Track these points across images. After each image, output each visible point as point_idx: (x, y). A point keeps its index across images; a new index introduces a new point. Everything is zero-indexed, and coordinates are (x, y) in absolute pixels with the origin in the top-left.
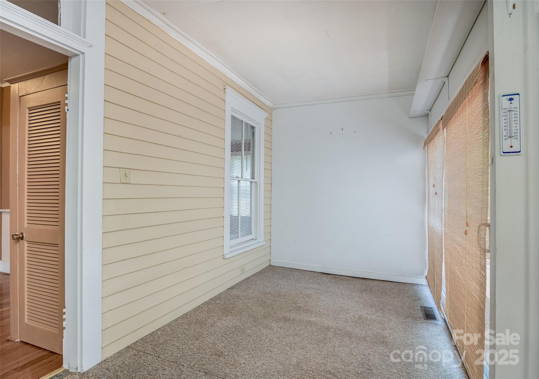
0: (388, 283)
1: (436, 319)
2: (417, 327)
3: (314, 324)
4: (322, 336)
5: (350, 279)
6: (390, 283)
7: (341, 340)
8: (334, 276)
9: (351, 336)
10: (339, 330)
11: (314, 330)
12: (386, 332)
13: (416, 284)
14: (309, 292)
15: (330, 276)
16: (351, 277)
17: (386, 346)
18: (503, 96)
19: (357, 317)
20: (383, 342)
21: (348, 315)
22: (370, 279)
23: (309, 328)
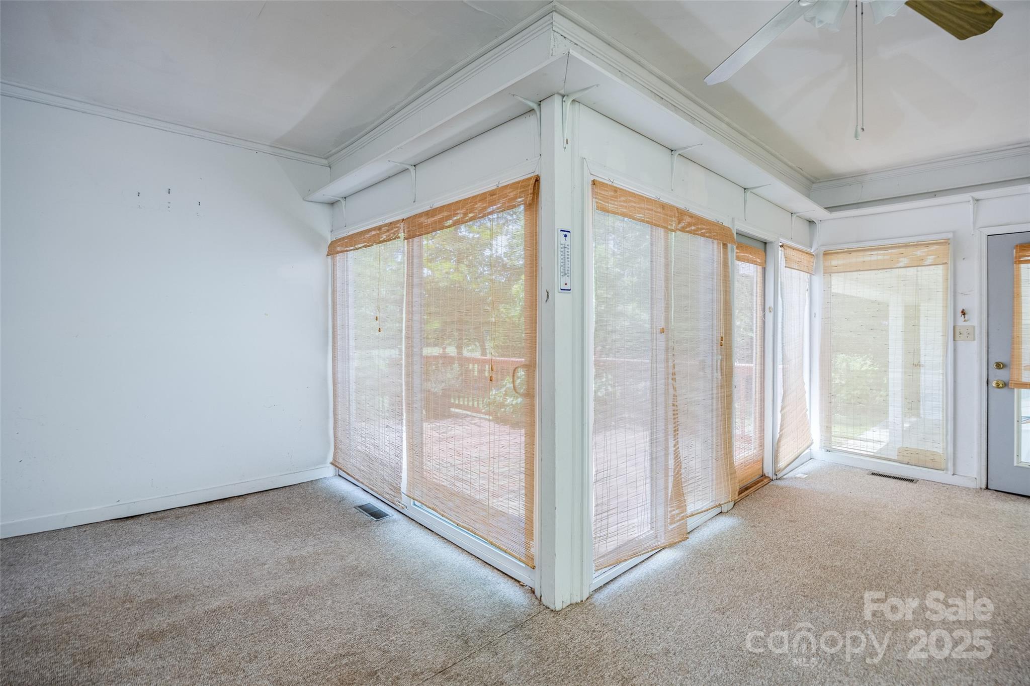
0: (271, 493)
1: (388, 515)
2: (378, 534)
3: (229, 610)
4: (265, 619)
5: (195, 509)
6: (275, 492)
7: (302, 606)
8: (152, 516)
9: (310, 592)
10: (283, 594)
11: (241, 619)
12: (349, 561)
13: (316, 480)
14: (133, 565)
15: (143, 519)
16: (193, 506)
17: (369, 575)
18: (561, 231)
19: (285, 562)
20: (361, 574)
21: (266, 566)
22: (235, 497)
23: (224, 621)
